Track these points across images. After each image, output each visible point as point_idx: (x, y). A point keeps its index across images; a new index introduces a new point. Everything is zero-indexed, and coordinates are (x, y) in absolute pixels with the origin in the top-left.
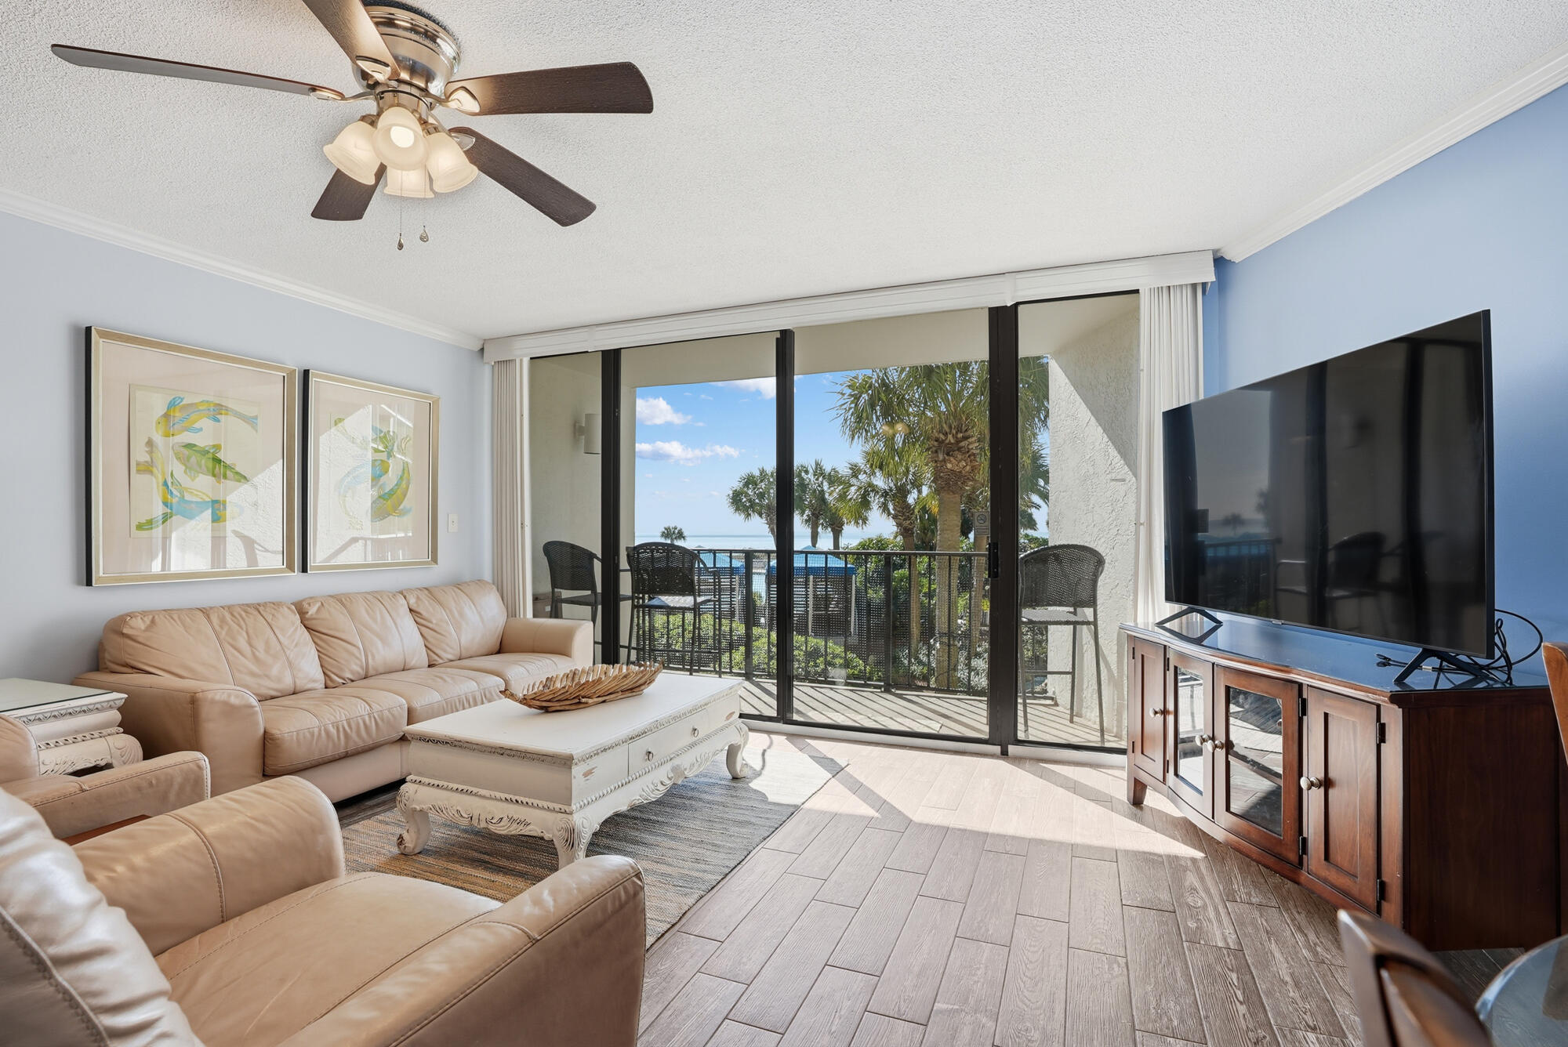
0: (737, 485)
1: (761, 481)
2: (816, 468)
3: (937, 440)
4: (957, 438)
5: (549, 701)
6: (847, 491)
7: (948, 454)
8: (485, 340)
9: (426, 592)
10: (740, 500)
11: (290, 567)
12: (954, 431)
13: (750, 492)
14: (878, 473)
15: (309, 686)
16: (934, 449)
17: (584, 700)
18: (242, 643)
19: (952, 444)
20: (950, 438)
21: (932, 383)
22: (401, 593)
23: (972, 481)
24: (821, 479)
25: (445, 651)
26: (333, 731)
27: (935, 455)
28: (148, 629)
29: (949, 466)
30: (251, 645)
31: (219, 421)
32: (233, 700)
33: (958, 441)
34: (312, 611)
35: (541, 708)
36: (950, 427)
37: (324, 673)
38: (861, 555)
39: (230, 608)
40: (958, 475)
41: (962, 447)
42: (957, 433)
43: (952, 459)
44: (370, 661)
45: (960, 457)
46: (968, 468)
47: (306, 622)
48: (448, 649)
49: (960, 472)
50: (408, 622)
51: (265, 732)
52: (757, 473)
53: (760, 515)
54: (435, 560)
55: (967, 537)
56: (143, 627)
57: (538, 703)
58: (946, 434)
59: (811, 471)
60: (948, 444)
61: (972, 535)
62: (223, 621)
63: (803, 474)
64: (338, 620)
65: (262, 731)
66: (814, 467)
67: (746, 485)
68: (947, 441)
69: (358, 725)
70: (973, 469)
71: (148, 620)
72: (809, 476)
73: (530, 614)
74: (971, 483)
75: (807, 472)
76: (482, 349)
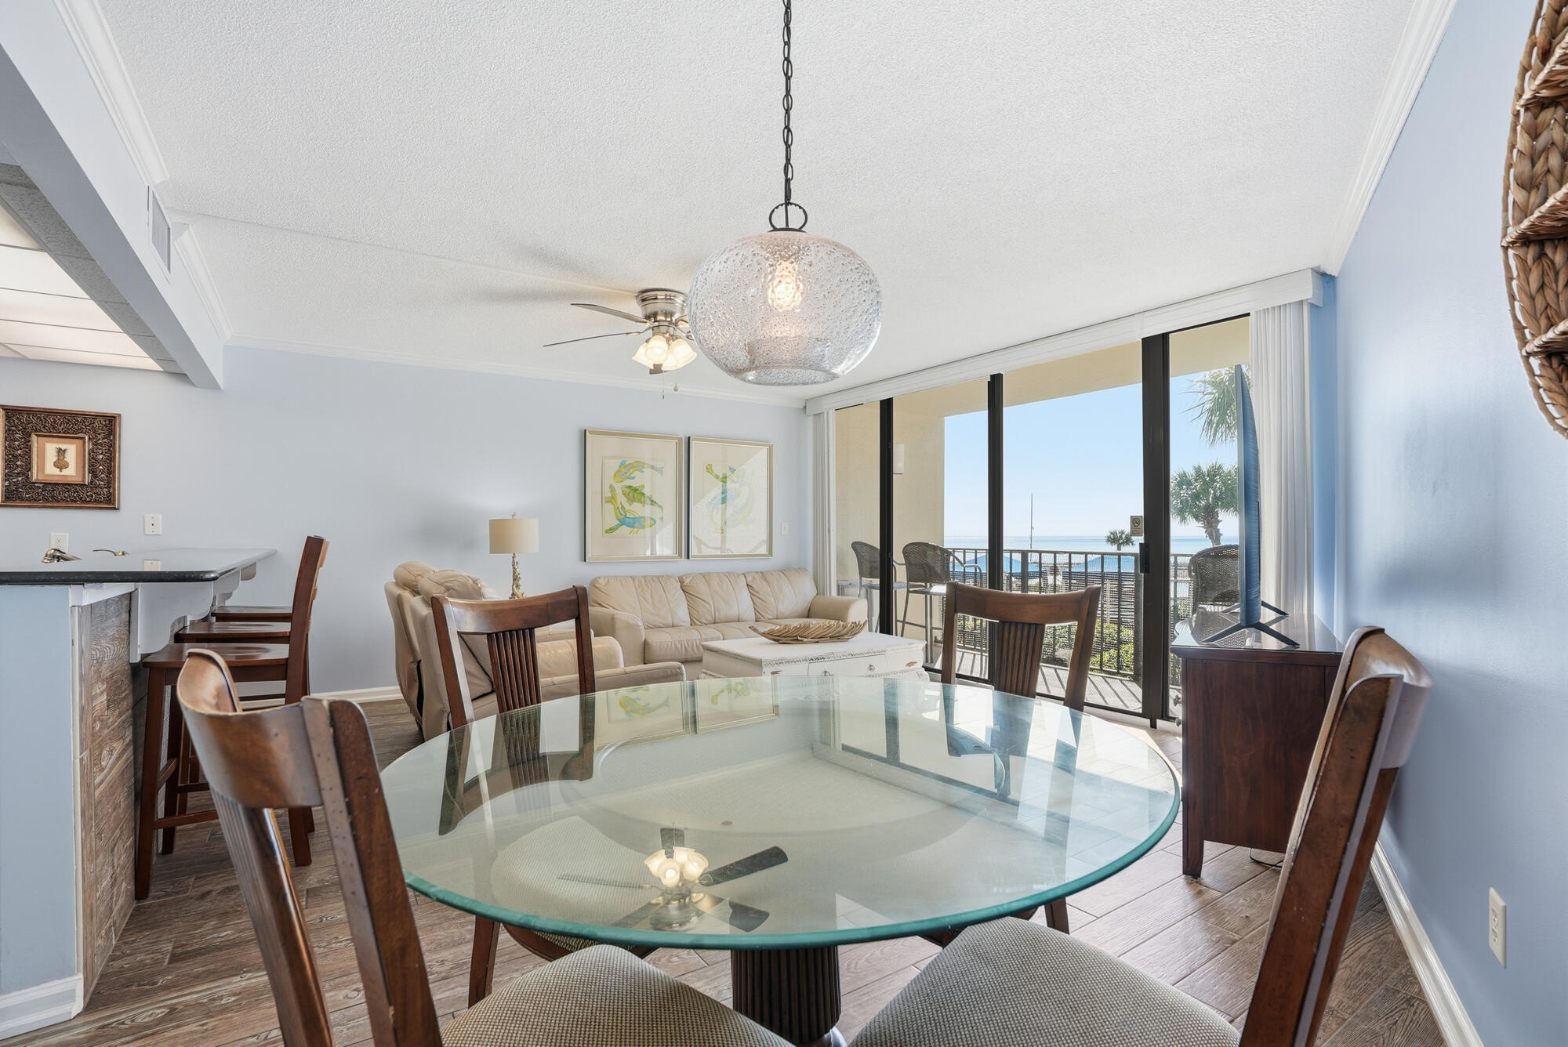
5: (779, 636)
8: (807, 400)
9: (760, 574)
11: (680, 556)
15: (681, 624)
17: (800, 638)
18: (648, 596)
22: (744, 574)
25: (767, 613)
26: (679, 646)
28: (605, 585)
30: (652, 597)
31: (643, 472)
32: (630, 621)
34: (687, 581)
35: (775, 640)
37: (691, 618)
39: (645, 577)
44: (717, 614)
47: (684, 588)
48: (769, 612)
50: (746, 593)
51: (645, 641)
54: (771, 553)
56: (604, 583)
57: (771, 637)
62: (640, 583)
64: (701, 588)
65: (643, 640)
69: (693, 644)
71: (606, 580)
73: (834, 592)
76: (805, 407)
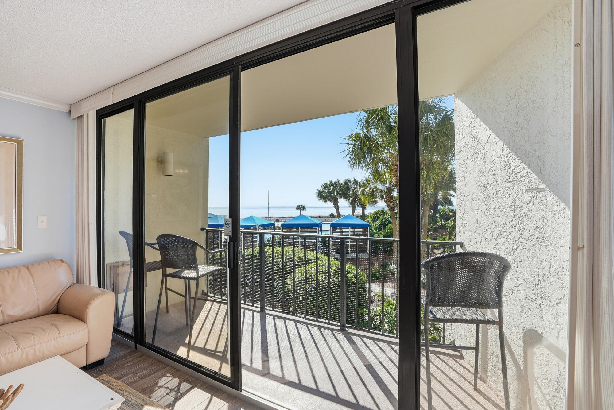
0: (320, 188)
1: (331, 186)
2: (354, 181)
6: (365, 191)
8: (71, 105)
10: (322, 194)
13: (326, 191)
14: (379, 182)
24: (356, 185)
38: (375, 217)
52: (329, 183)
53: (331, 201)
54: (20, 248)
59: (352, 182)
63: (348, 183)
66: (353, 180)
67: (325, 188)
72: (352, 184)
75: (350, 182)
76: (70, 111)
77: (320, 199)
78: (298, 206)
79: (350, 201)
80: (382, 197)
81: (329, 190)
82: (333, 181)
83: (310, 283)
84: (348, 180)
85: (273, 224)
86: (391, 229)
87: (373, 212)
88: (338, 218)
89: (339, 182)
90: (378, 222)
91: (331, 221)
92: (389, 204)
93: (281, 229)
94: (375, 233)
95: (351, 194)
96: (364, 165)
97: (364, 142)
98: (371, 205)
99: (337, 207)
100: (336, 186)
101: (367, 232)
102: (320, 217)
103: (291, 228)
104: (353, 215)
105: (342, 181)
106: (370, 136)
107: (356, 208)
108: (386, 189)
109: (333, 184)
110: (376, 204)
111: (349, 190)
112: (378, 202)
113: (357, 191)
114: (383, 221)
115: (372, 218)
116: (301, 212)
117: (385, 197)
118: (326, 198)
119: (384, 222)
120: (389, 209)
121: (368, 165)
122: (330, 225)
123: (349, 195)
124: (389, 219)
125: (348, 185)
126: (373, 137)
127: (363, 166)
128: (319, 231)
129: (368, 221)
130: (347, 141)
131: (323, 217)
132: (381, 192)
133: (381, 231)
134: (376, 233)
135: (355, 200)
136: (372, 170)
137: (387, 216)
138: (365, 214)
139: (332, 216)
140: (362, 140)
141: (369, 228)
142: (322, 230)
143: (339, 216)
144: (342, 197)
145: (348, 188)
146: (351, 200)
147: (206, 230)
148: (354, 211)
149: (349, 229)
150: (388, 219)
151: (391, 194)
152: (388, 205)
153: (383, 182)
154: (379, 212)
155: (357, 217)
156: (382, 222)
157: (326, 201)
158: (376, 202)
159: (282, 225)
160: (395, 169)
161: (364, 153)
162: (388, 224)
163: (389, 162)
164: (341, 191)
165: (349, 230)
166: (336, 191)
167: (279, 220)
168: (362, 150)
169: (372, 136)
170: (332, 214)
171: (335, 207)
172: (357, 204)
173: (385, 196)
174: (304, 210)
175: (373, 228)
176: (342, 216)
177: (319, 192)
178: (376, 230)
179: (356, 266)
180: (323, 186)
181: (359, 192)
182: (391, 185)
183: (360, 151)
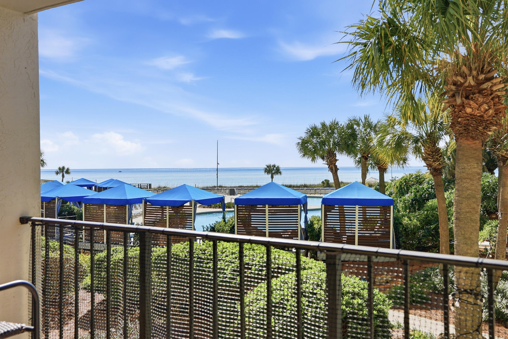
0: (304, 135)
1: (323, 132)
2: (365, 122)
3: (455, 84)
4: (478, 80)
6: (384, 139)
7: (467, 98)
10: (307, 147)
12: (474, 73)
13: (314, 141)
14: (411, 123)
16: (451, 93)
19: (472, 86)
20: (471, 81)
21: (448, 15)
23: (496, 125)
24: (368, 130)
27: (451, 99)
29: (469, 110)
33: (480, 83)
36: (470, 70)
38: (403, 187)
40: (480, 120)
41: (485, 89)
42: (478, 75)
43: (471, 102)
45: (481, 100)
46: (491, 111)
49: (482, 116)
52: (319, 126)
53: (323, 158)
55: (493, 173)
58: (465, 77)
59: (361, 124)
60: (467, 87)
61: (496, 171)
63: (355, 126)
66: (363, 121)
67: (312, 135)
68: (467, 84)
70: (497, 112)
72: (361, 127)
74: (494, 128)
75: (358, 125)
77: (304, 155)
78: (268, 166)
79: (357, 159)
80: (417, 150)
81: (320, 138)
82: (328, 123)
83: (279, 316)
84: (355, 120)
85: (222, 199)
86: (433, 209)
87: (400, 178)
88: (336, 189)
89: (337, 123)
90: (408, 197)
91: (326, 194)
92: (431, 162)
93: (234, 208)
94: (403, 216)
95: (359, 146)
96: (385, 86)
97: (386, 35)
98: (395, 165)
99: (334, 170)
100: (333, 133)
101: (390, 213)
102: (305, 186)
103: (252, 206)
104: (364, 183)
105: (343, 122)
106: (400, 24)
107: (368, 170)
108: (424, 135)
109: (327, 127)
110: (405, 163)
111: (355, 139)
112: (409, 159)
113: (370, 140)
114: (418, 194)
115: (397, 187)
116: (272, 177)
117: (423, 151)
118: (315, 152)
119: (421, 195)
120: (431, 173)
121: (393, 85)
122: (321, 200)
123: (355, 147)
124: (430, 190)
125: (354, 130)
126: (404, 25)
127: (381, 88)
128: (301, 210)
129: (390, 194)
130: (350, 38)
131: (310, 185)
132: (416, 141)
133: (415, 212)
134: (406, 215)
135: (368, 156)
136: (401, 96)
137: (425, 186)
138: (385, 180)
139: (326, 184)
140: (383, 32)
141: (392, 207)
142: (308, 208)
143: (338, 184)
144: (343, 151)
145: (353, 135)
146: (359, 156)
147: (30, 223)
148: (364, 176)
149: (355, 208)
150: (428, 190)
151: (435, 145)
152: (429, 166)
153: (419, 123)
154: (410, 178)
155: (370, 186)
156: (416, 196)
157: (313, 159)
158: (405, 160)
159: (236, 200)
160: (452, 90)
161: (386, 61)
162: (428, 200)
163: (435, 79)
164: (341, 140)
165: (355, 210)
166: (332, 140)
167: (236, 190)
168: (381, 53)
169: (402, 23)
170: (327, 181)
171: (331, 169)
172: (371, 164)
173: (422, 148)
174: (277, 173)
175: (400, 205)
176: (344, 184)
177: (302, 142)
178: (406, 211)
179: (369, 280)
180: (310, 131)
181: (375, 142)
182: (435, 128)
183: (378, 54)
